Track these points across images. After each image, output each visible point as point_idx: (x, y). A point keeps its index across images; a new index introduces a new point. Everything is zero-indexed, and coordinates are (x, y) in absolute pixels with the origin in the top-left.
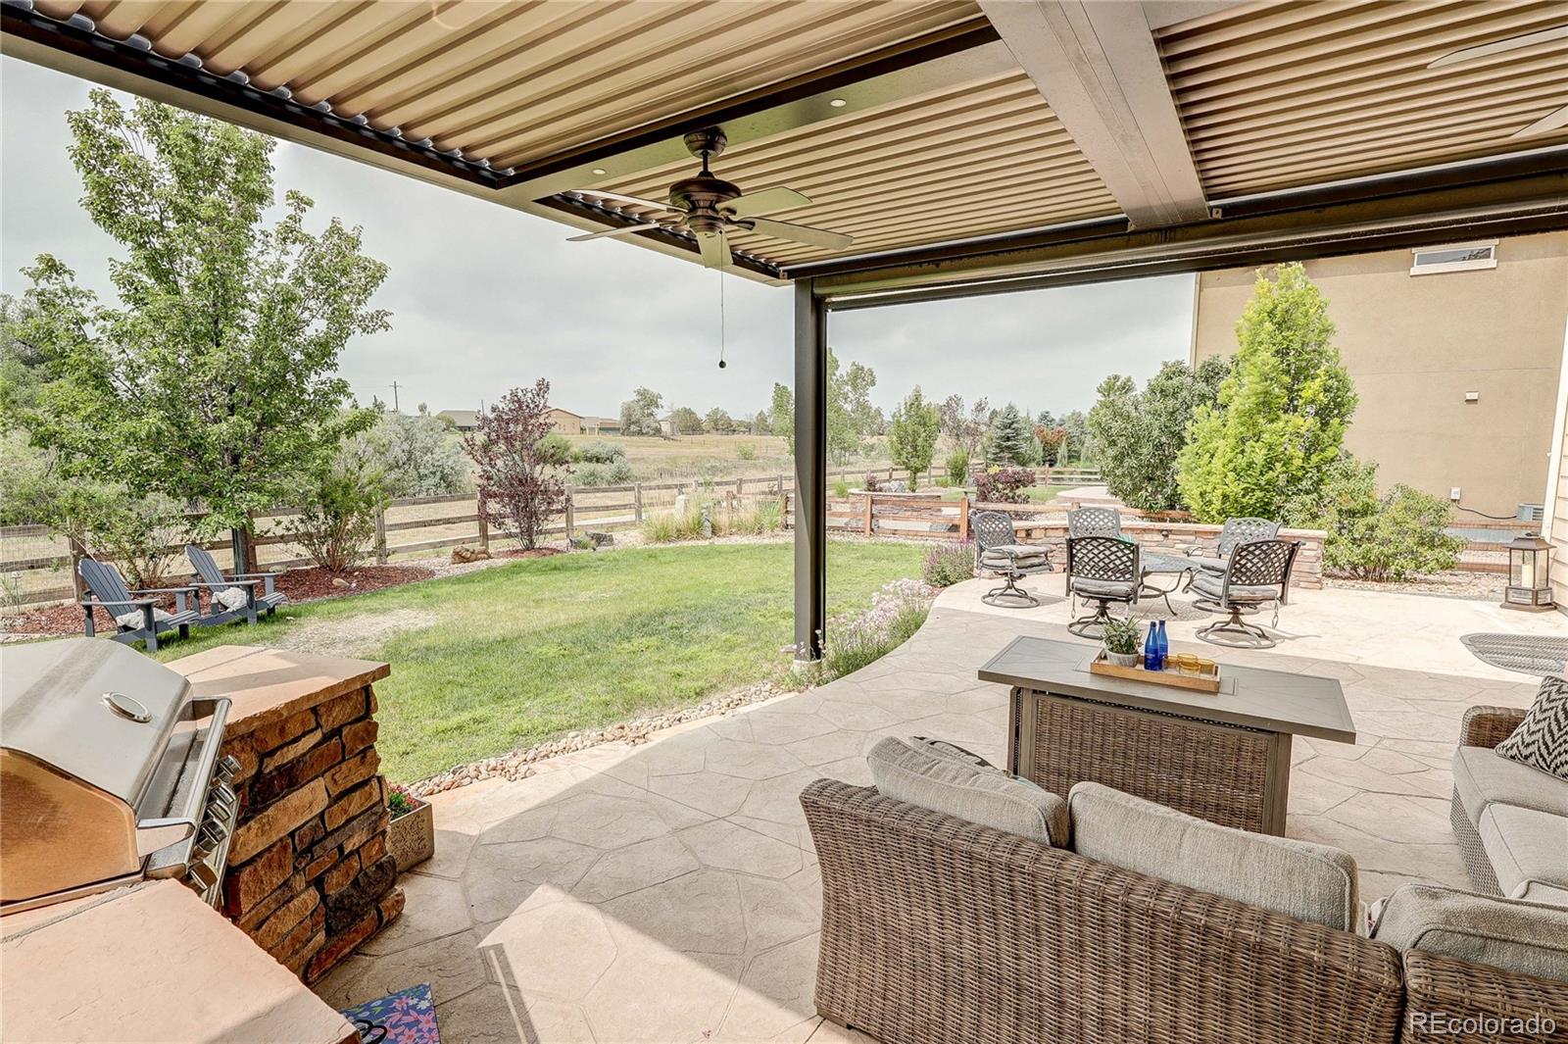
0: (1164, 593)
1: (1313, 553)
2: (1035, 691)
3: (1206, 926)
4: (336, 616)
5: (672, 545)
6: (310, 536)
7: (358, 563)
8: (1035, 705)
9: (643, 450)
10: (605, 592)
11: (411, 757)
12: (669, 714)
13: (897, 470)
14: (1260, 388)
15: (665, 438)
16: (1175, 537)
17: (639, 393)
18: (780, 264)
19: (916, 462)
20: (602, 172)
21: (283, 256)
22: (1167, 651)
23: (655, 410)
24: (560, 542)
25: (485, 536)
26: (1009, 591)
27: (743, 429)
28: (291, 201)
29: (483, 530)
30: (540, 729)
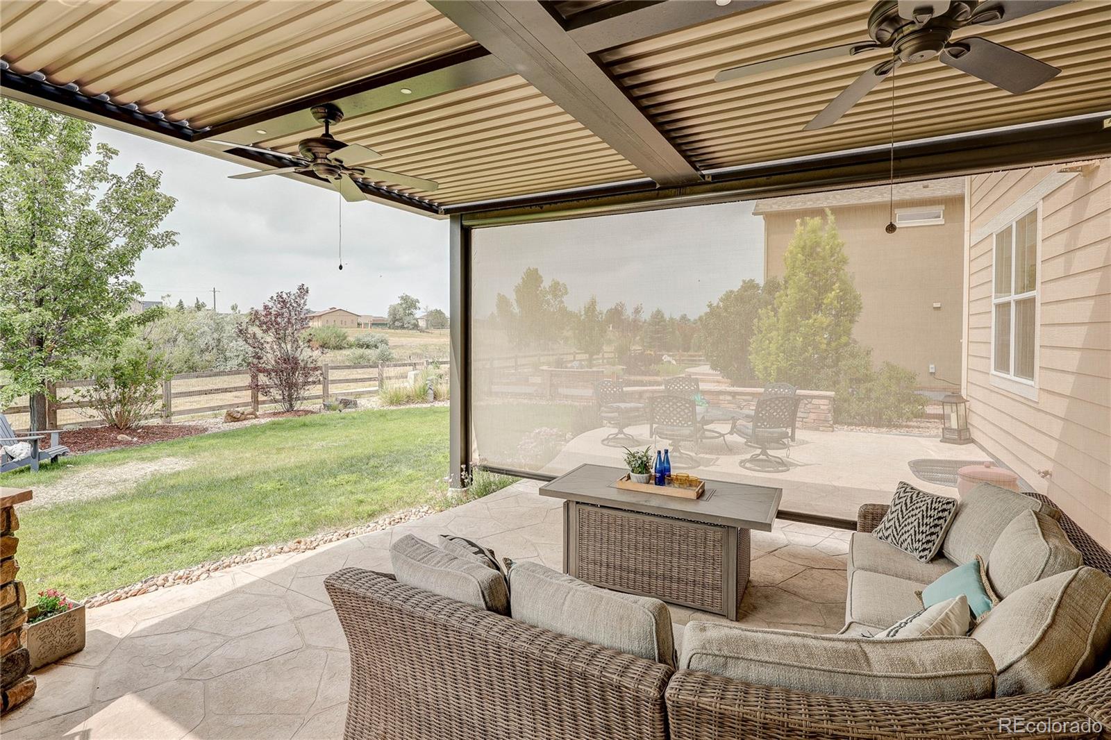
0: (723, 435)
1: (826, 407)
2: (577, 503)
3: (555, 662)
4: (111, 464)
5: (402, 407)
6: (101, 401)
7: (143, 423)
8: (578, 512)
9: (403, 339)
10: (336, 442)
11: (116, 572)
12: (342, 531)
13: (579, 353)
14: (798, 297)
15: (422, 331)
16: (739, 397)
17: (402, 298)
18: (440, 204)
19: (592, 348)
20: (264, 133)
21: (90, 190)
22: (670, 471)
23: (415, 311)
24: (316, 405)
25: (256, 402)
26: (620, 436)
28: (101, 151)
29: (255, 397)
30: (233, 546)
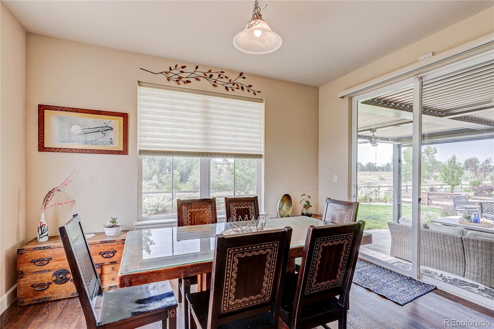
13: (445, 185)
19: (454, 183)
27: (380, 169)
